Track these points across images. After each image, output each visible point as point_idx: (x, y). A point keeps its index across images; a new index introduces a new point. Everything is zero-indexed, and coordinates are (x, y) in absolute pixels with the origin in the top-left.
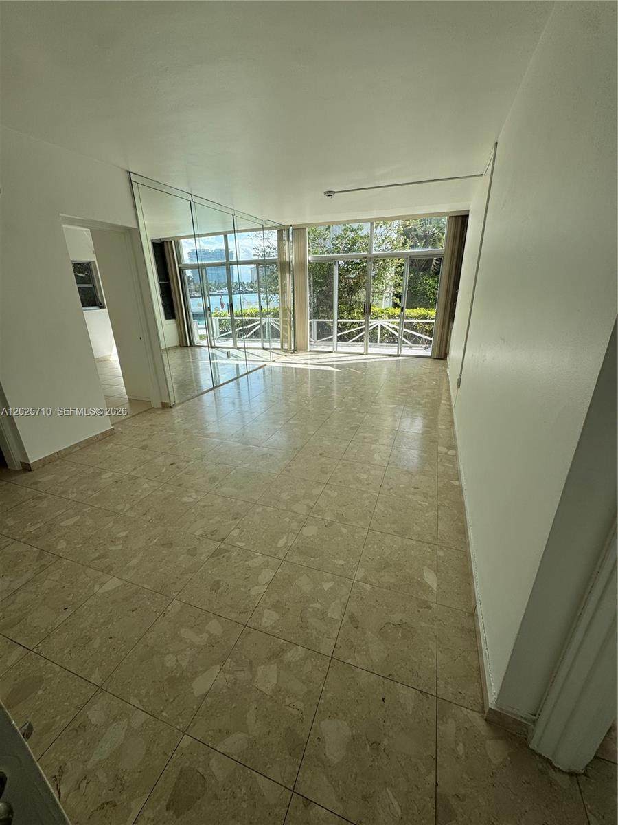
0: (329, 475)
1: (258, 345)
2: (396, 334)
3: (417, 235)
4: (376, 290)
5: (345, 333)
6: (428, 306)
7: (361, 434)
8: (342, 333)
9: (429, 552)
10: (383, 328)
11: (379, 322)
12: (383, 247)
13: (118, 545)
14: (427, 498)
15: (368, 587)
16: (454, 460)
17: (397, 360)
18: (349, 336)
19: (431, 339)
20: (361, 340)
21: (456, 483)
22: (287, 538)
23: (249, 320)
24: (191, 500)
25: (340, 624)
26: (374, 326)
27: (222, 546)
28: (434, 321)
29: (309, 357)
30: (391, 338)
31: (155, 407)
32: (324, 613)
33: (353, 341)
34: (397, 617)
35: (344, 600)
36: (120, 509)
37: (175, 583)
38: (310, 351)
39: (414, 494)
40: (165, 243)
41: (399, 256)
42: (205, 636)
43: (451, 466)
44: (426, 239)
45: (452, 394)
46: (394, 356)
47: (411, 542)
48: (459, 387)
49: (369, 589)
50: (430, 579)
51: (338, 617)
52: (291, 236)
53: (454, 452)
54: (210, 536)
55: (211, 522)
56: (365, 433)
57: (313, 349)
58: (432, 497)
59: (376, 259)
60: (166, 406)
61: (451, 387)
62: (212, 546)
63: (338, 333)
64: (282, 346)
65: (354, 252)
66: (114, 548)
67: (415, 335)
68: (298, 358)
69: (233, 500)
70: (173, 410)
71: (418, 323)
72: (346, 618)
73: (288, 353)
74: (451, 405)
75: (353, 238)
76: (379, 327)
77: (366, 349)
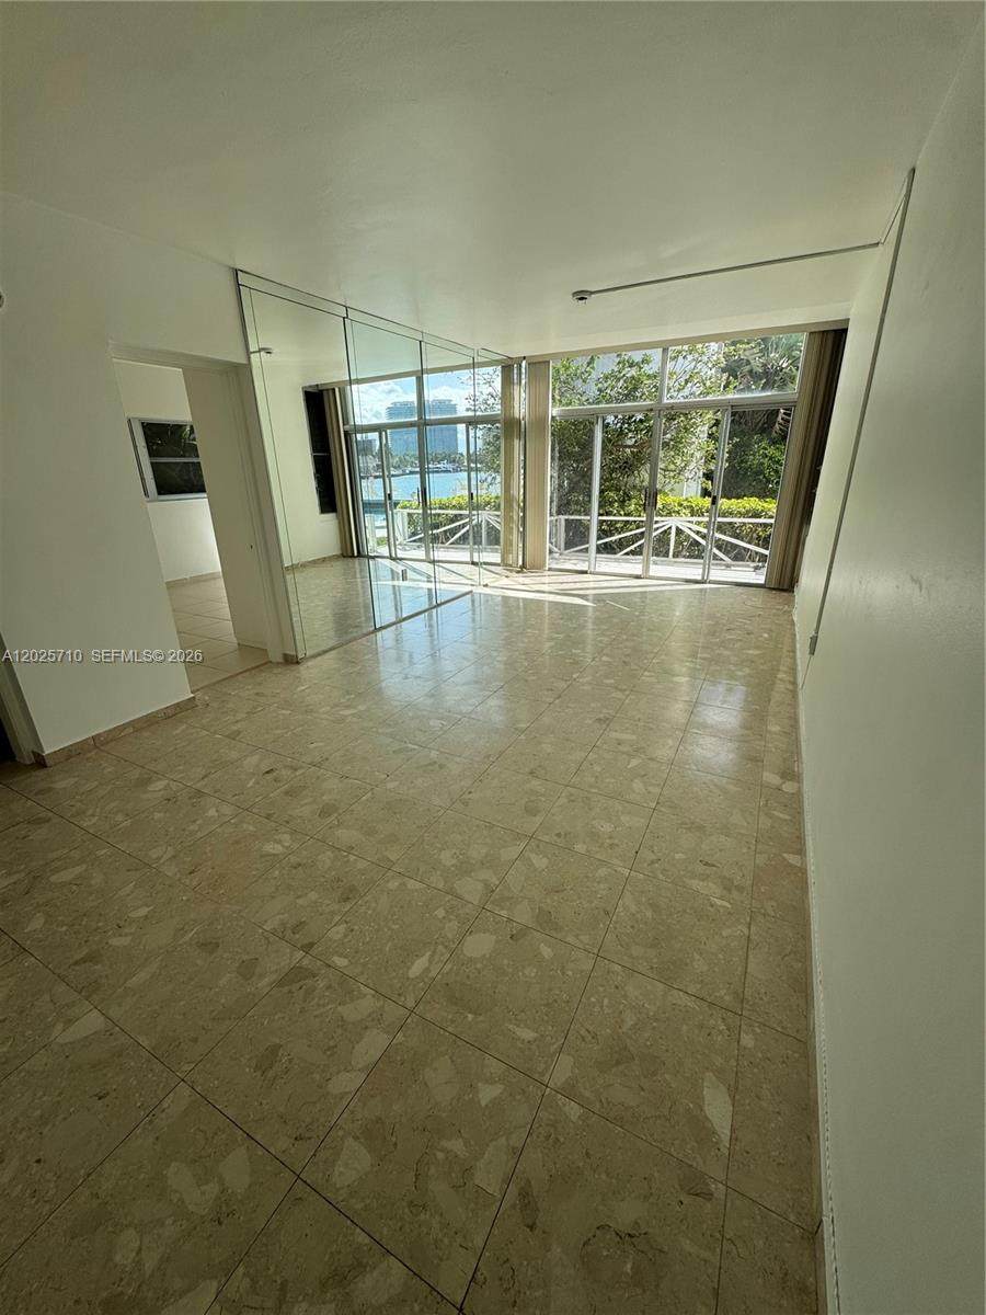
0: (538, 819)
1: (464, 556)
2: (703, 542)
3: (751, 371)
4: (672, 467)
5: (613, 538)
6: (763, 494)
7: (614, 735)
8: (606, 540)
9: (721, 1032)
10: (679, 532)
11: (673, 522)
12: (686, 392)
13: (126, 935)
14: (729, 891)
15: (573, 1111)
16: (795, 805)
17: (701, 590)
18: (621, 544)
19: (767, 552)
20: (638, 552)
21: (793, 859)
22: (432, 956)
23: (456, 516)
24: (278, 849)
25: (495, 1209)
26: (666, 528)
27: (305, 962)
28: (772, 521)
29: (546, 580)
30: (693, 550)
31: (274, 660)
32: (468, 1171)
33: (627, 554)
34: (627, 1213)
35: (516, 1140)
36: (154, 856)
37: (195, 1040)
38: (550, 569)
39: (705, 878)
40: (325, 393)
41: (716, 406)
42: (212, 1189)
43: (787, 817)
44: (769, 377)
45: (799, 661)
46: (697, 582)
47: (684, 1000)
48: (812, 652)
49: (574, 1119)
50: (718, 1109)
51: (494, 1188)
52: (523, 376)
53: (796, 785)
54: (288, 933)
55: (300, 901)
56: (622, 732)
57: (554, 566)
58: (740, 889)
59: (672, 414)
60: (291, 661)
61: (798, 646)
62: (289, 957)
63: (598, 539)
64: (503, 560)
65: (634, 400)
66: (115, 942)
67: (737, 546)
68: (527, 581)
69: (352, 858)
70: (302, 668)
71: (744, 524)
72: (513, 1190)
73: (511, 571)
74: (794, 683)
75: (633, 377)
76: (673, 531)
77: (646, 569)
